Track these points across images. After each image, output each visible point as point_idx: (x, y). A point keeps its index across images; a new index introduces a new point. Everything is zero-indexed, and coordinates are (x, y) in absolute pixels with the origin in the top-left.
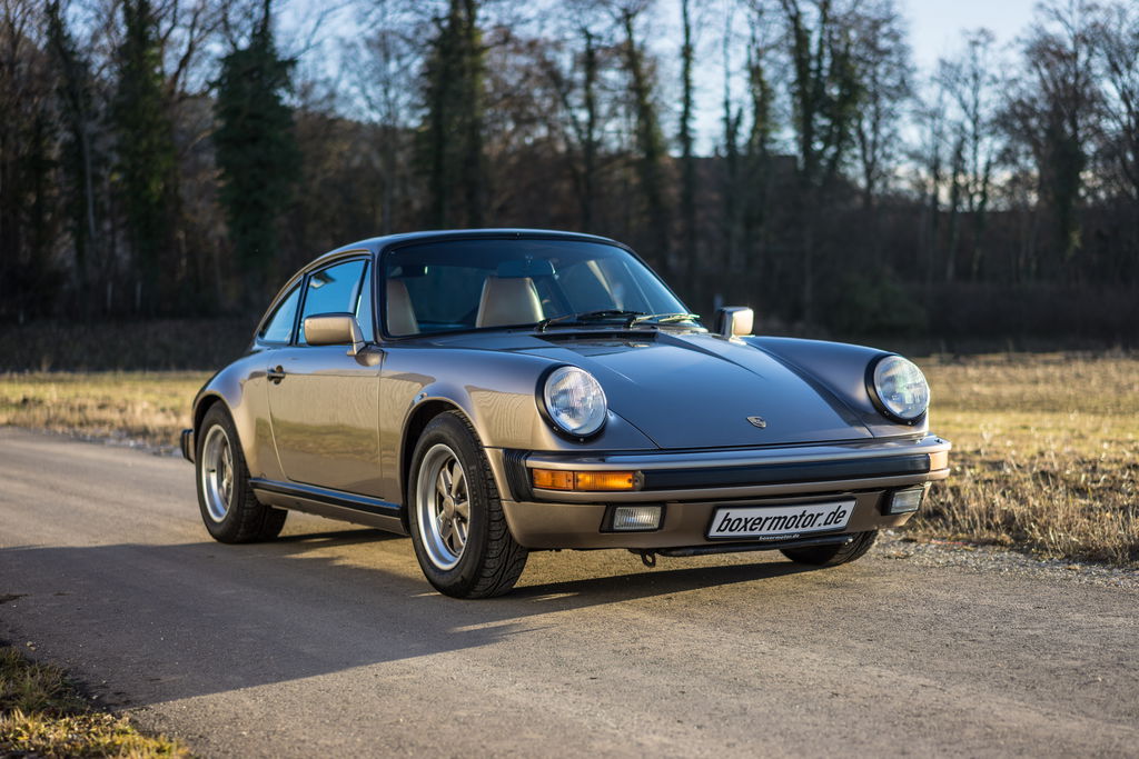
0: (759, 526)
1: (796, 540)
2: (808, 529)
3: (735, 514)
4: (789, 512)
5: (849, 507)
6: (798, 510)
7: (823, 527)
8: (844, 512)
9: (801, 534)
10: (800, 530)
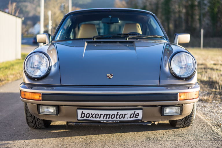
0: (99, 117)
1: (117, 123)
2: (122, 119)
3: (86, 112)
4: (111, 112)
5: (140, 112)
6: (115, 112)
7: (129, 119)
8: (139, 114)
9: (120, 121)
10: (118, 119)
